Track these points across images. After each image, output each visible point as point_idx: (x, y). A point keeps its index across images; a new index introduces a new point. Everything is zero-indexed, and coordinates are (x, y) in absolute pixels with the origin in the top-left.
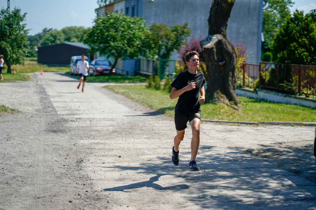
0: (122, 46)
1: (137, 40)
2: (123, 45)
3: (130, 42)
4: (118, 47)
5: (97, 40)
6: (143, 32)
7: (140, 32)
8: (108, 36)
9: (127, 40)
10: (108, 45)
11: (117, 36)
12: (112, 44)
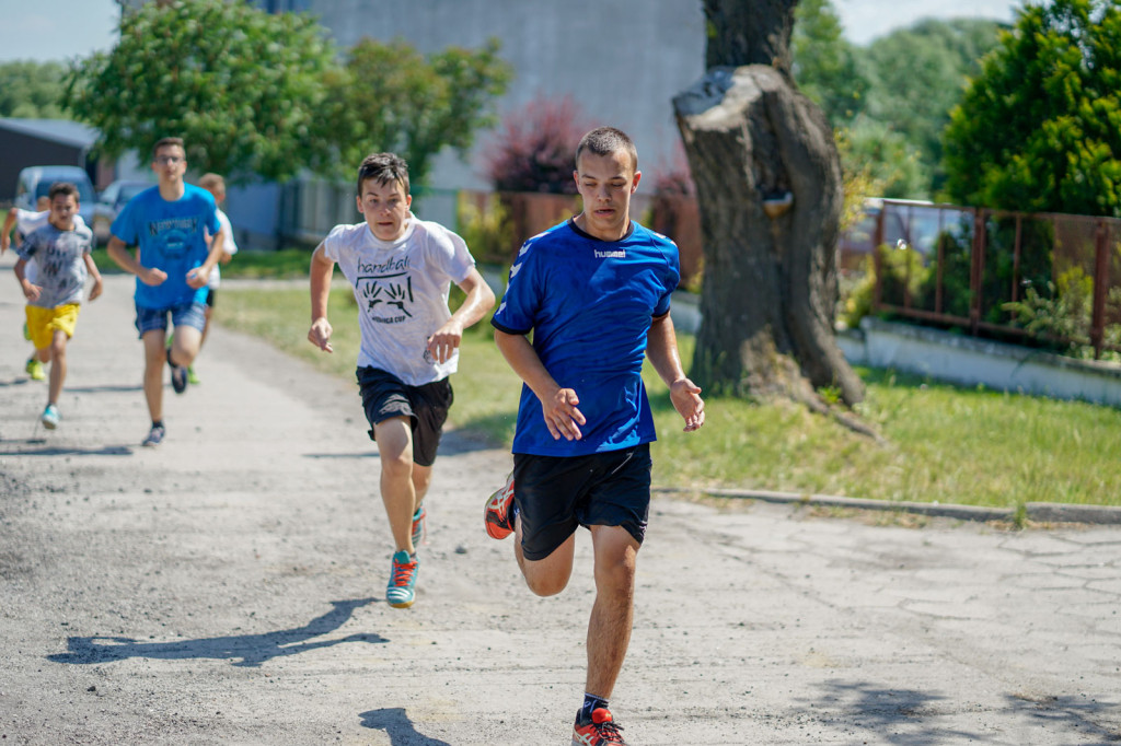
0: (231, 127)
1: (293, 105)
2: (239, 123)
3: (266, 113)
4: (215, 132)
5: (132, 101)
6: (317, 75)
7: (309, 72)
8: (173, 88)
9: (254, 106)
10: (174, 122)
11: (210, 89)
12: (192, 118)
